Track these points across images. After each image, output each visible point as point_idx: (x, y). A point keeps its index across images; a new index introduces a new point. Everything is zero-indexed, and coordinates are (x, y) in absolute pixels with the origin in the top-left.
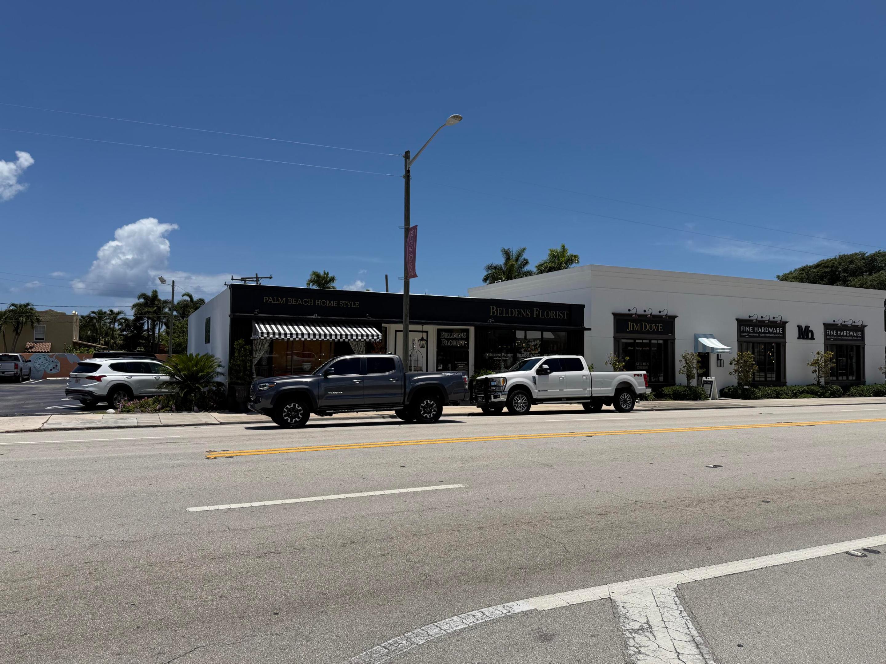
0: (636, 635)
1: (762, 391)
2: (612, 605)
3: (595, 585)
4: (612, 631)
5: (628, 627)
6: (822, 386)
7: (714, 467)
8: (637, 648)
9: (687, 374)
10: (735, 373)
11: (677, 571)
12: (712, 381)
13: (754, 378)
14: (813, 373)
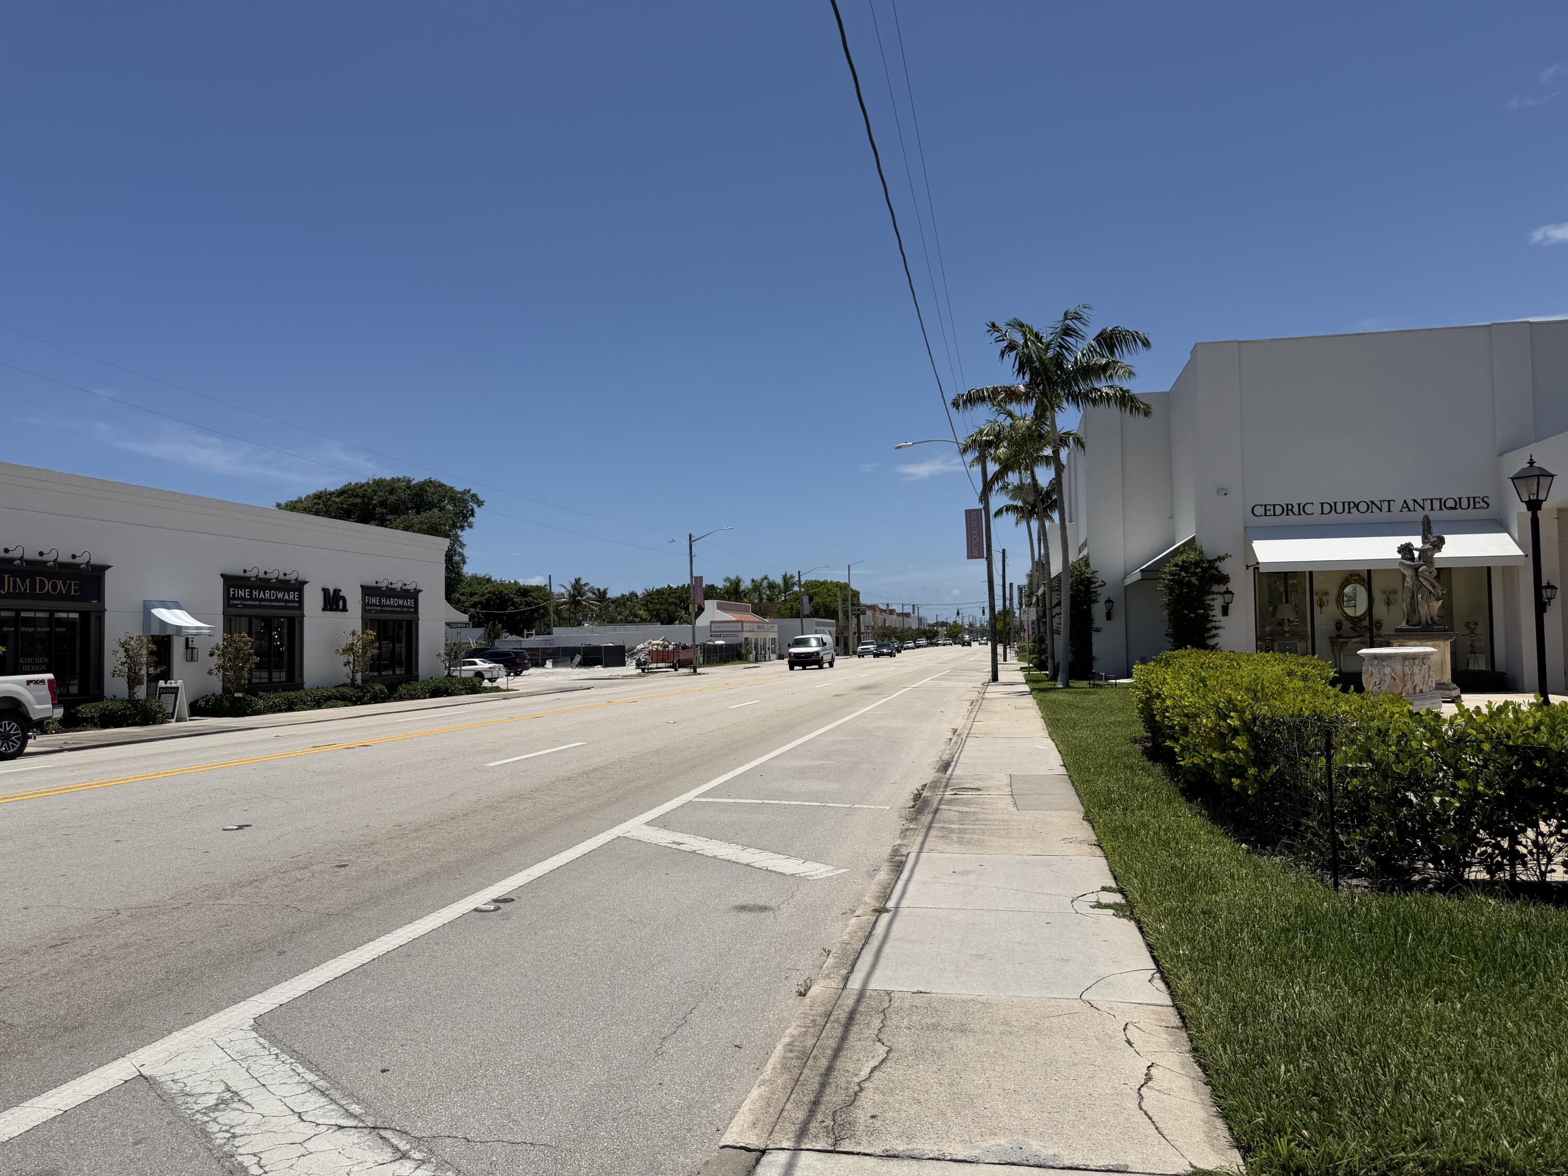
0: (217, 1114)
1: (264, 700)
2: (150, 1084)
3: (101, 1065)
4: (169, 1123)
5: (196, 1107)
6: (358, 687)
7: (237, 829)
8: (227, 1131)
9: (128, 677)
10: (219, 671)
11: (244, 999)
12: (177, 688)
13: (250, 680)
14: (345, 665)
